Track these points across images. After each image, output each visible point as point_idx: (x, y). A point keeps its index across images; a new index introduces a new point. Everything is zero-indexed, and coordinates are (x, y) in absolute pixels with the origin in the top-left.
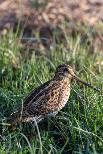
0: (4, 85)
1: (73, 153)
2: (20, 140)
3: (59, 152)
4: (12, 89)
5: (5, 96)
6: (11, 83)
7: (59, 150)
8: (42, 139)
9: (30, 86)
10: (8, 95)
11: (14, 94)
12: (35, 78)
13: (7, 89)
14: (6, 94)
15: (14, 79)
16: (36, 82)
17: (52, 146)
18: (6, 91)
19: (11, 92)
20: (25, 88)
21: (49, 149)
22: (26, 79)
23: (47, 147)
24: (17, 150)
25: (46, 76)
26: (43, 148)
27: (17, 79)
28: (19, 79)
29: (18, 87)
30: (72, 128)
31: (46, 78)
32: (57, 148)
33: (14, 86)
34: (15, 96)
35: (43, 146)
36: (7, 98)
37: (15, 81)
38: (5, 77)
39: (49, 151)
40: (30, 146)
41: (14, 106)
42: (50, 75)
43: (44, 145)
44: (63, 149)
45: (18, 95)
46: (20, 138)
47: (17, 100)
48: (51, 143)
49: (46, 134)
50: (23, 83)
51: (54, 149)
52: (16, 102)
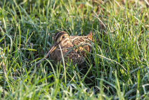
0: (32, 12)
1: (96, 80)
2: (45, 65)
3: (82, 78)
4: (39, 16)
5: (32, 23)
6: (38, 11)
7: (82, 76)
8: (66, 65)
9: (57, 14)
10: (35, 22)
11: (41, 21)
12: (61, 7)
13: (34, 17)
14: (33, 21)
15: (41, 7)
16: (62, 10)
17: (76, 72)
18: (33, 18)
19: (38, 19)
20: (52, 15)
21: (73, 75)
22: (53, 7)
23: (71, 73)
24: (42, 75)
25: (73, 5)
26: (67, 74)
27: (45, 7)
28: (46, 7)
29: (45, 14)
30: (96, 55)
31: (72, 7)
32: (81, 75)
33: (42, 13)
34: (42, 23)
35: (67, 73)
36: (34, 25)
37: (42, 8)
38: (33, 5)
39: (72, 77)
40: (54, 72)
41: (40, 33)
42: (76, 4)
43: (67, 71)
44: (85, 76)
45: (45, 23)
46: (45, 64)
47: (44, 27)
48: (75, 70)
49: (70, 61)
50: (50, 11)
51: (77, 76)
52: (42, 29)
